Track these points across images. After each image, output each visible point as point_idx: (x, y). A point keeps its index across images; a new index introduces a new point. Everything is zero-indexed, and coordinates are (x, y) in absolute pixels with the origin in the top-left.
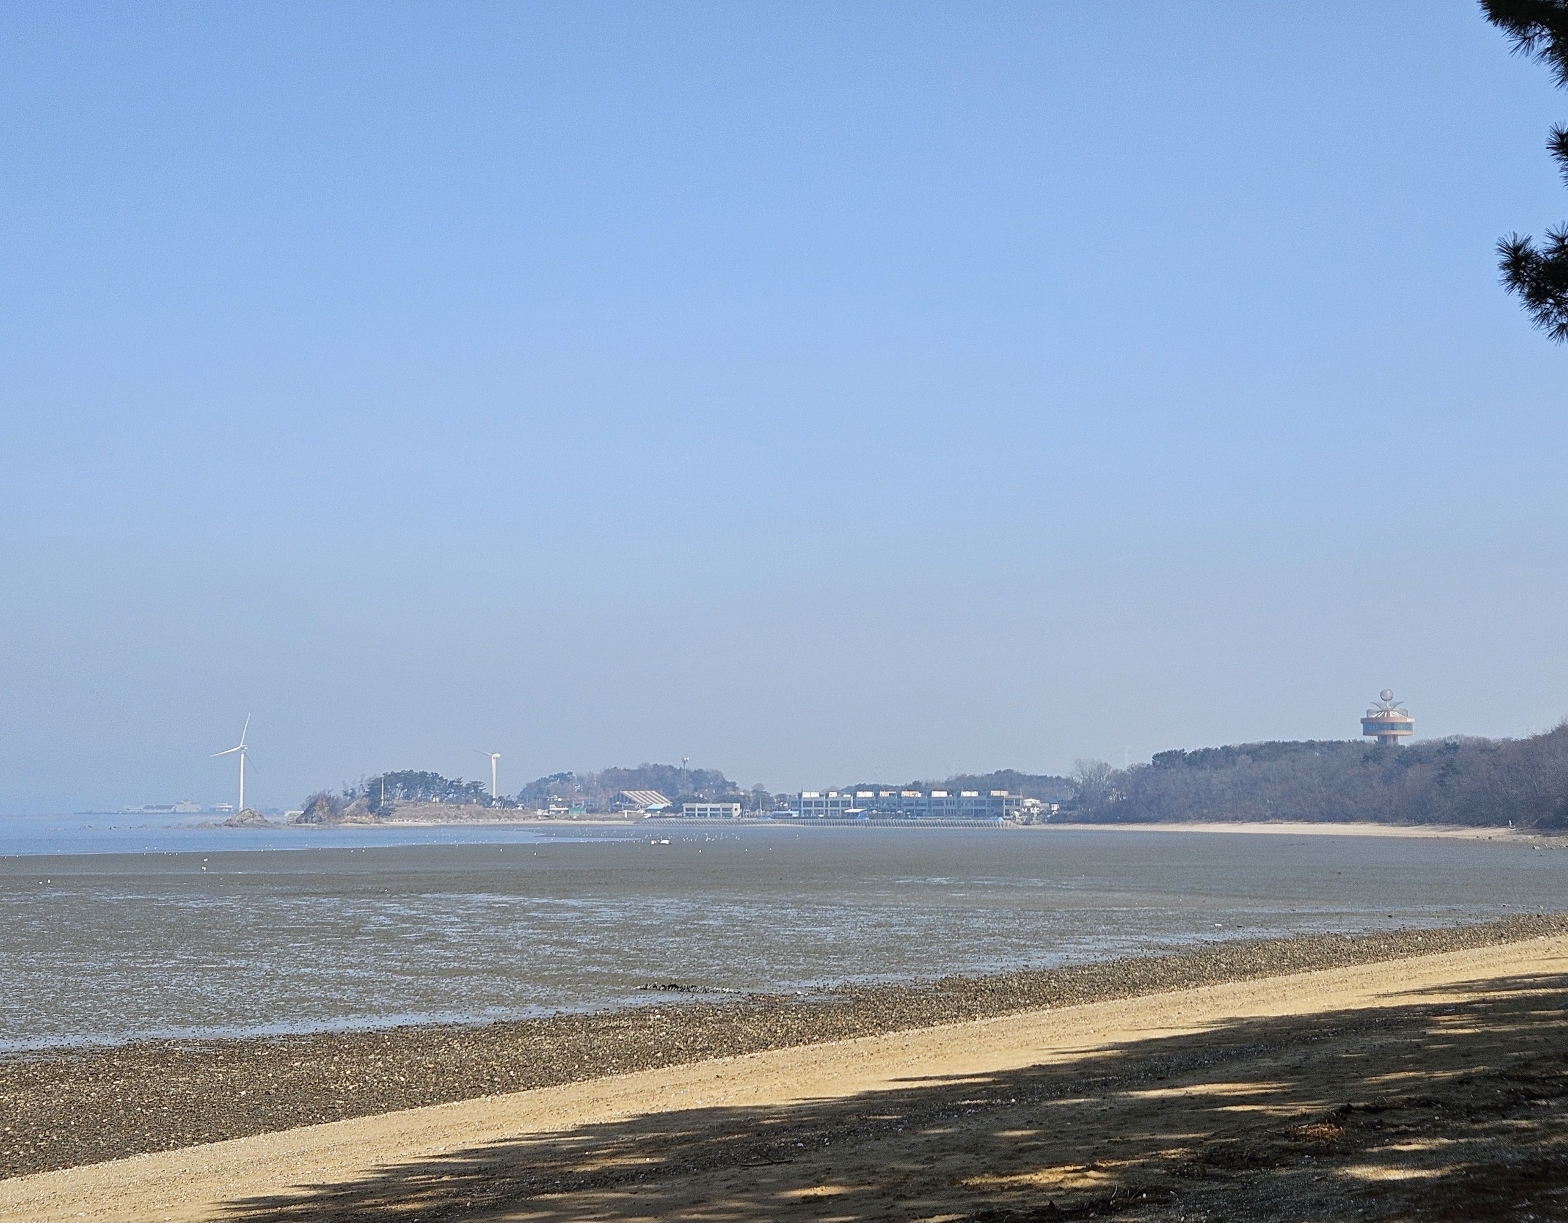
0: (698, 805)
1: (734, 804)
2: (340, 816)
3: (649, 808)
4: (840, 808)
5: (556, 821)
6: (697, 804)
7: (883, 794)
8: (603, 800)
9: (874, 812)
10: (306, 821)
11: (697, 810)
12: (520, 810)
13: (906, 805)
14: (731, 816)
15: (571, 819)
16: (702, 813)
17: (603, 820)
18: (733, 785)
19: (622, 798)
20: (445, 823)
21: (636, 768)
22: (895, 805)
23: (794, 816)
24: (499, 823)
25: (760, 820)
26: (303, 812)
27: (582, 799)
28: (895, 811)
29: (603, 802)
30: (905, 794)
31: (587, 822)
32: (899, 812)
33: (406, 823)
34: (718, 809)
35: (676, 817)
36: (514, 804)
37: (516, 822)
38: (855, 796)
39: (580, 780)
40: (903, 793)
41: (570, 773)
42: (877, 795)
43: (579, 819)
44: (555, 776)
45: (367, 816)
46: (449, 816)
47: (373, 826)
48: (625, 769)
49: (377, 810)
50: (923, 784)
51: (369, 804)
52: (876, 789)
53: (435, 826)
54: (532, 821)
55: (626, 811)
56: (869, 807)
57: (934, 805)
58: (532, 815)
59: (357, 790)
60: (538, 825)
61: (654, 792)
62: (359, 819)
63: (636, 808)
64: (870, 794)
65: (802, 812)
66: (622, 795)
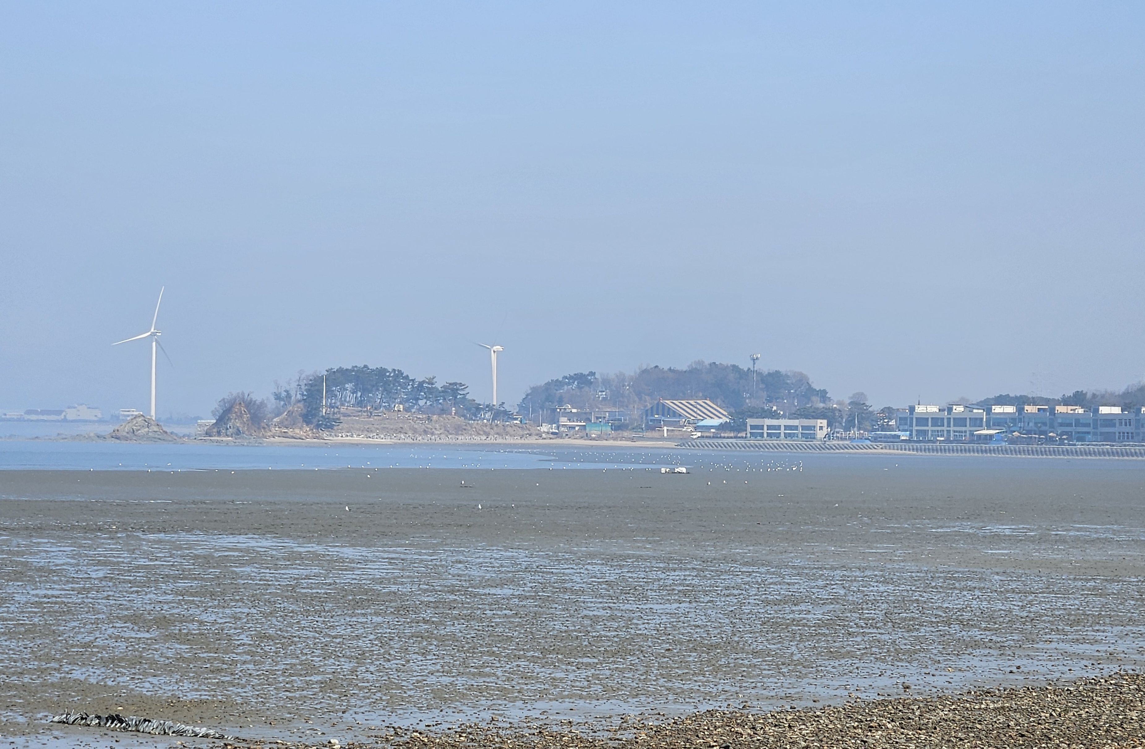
0: (768, 422)
1: (819, 421)
2: (264, 428)
3: (701, 423)
4: (968, 428)
5: (566, 441)
6: (766, 420)
7: (1030, 409)
8: (635, 412)
9: (1016, 434)
10: (219, 433)
11: (765, 428)
12: (516, 425)
13: (1061, 425)
14: (813, 437)
15: (588, 437)
16: (774, 432)
17: (632, 440)
18: (823, 395)
19: (663, 409)
20: (409, 441)
21: (685, 368)
22: (1045, 424)
23: (903, 438)
24: (487, 442)
25: (854, 444)
26: (215, 421)
27: (607, 411)
28: (1045, 433)
29: (636, 414)
30: (1061, 409)
31: (611, 443)
32: (1051, 434)
33: (356, 439)
34: (796, 428)
35: (736, 437)
36: (507, 415)
37: (510, 440)
38: (989, 411)
39: (606, 382)
40: (1057, 408)
41: (592, 374)
42: (1020, 410)
43: (599, 438)
44: (571, 378)
45: (301, 429)
46: (415, 431)
47: (309, 443)
48: (670, 369)
49: (315, 421)
50: (1089, 396)
51: (305, 411)
52: (1020, 402)
53: (395, 444)
54: (532, 440)
55: (665, 428)
56: (1009, 427)
57: (1102, 426)
58: (533, 430)
59: (293, 393)
60: (539, 446)
61: (708, 402)
62: (290, 432)
63: (682, 423)
64: (1010, 409)
65: (914, 433)
66: (663, 404)
